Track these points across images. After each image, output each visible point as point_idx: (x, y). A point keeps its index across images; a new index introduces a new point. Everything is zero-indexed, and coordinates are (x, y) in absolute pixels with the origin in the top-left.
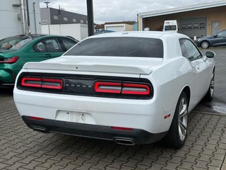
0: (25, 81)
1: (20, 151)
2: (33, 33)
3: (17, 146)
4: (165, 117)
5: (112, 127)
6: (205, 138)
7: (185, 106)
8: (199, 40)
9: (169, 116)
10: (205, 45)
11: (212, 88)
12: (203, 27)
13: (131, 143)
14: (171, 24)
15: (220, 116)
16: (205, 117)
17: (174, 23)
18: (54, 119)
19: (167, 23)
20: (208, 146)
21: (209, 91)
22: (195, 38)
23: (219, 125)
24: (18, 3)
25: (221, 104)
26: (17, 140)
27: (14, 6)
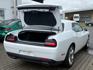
0: (9, 38)
1: (6, 66)
2: (18, 18)
3: (5, 64)
4: (62, 55)
5: (40, 58)
6: (81, 64)
7: (73, 51)
8: (88, 23)
9: (64, 54)
10: (90, 25)
11: (88, 43)
12: (90, 17)
13: (48, 65)
14: (76, 16)
15: (90, 55)
16: (83, 55)
17: (78, 15)
18: (18, 54)
19: (75, 15)
20: (82, 67)
21: (86, 45)
22: (86, 22)
23: (88, 59)
24: (13, 6)
25: (91, 50)
26: (5, 61)
27: (11, 7)
